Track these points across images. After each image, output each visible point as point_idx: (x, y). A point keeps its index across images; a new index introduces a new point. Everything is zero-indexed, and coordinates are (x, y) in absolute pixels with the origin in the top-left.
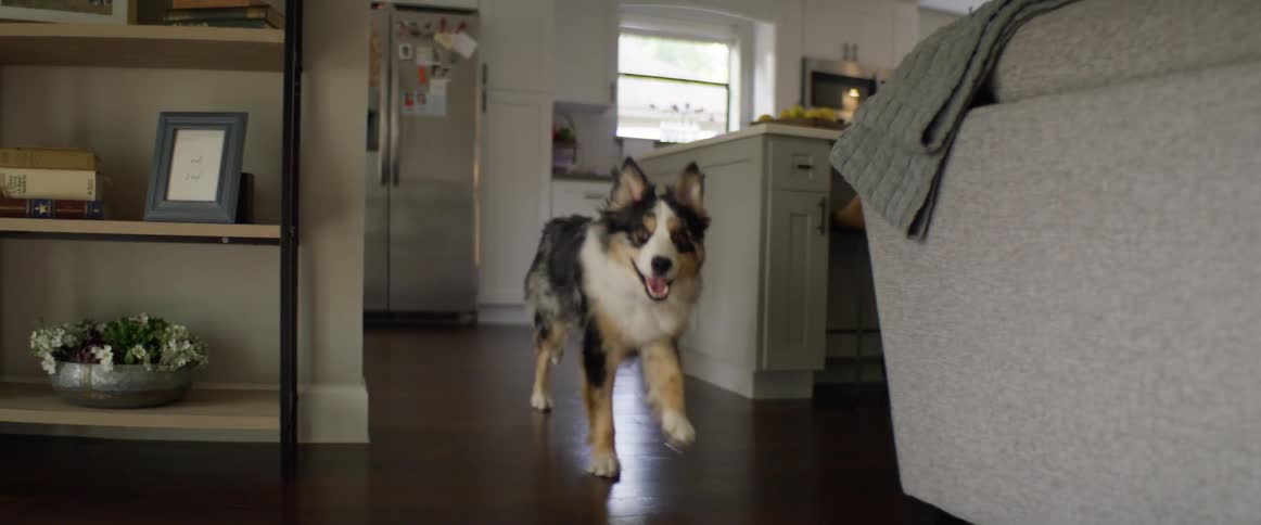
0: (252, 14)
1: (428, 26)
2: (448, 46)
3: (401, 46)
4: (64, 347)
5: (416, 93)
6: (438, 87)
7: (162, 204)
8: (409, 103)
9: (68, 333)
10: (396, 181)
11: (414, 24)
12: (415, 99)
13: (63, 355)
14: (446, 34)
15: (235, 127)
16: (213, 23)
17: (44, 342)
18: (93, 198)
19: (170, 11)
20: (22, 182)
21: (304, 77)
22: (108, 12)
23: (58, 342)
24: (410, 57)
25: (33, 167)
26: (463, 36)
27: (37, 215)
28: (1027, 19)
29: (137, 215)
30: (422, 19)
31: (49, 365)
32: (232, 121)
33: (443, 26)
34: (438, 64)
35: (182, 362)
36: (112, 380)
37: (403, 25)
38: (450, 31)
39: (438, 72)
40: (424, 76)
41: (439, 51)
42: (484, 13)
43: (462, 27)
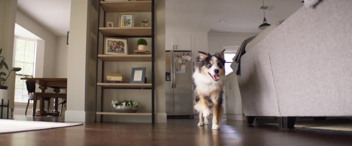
0: (147, 53)
1: (181, 55)
2: (185, 58)
3: (175, 59)
4: (117, 104)
5: (179, 69)
6: (183, 67)
7: (133, 82)
8: (177, 71)
9: (117, 101)
10: (175, 87)
11: (178, 54)
12: (178, 70)
13: (117, 105)
14: (185, 56)
15: (144, 70)
16: (140, 54)
17: (114, 103)
18: (122, 80)
19: (134, 53)
20: (110, 78)
21: (155, 62)
22: (124, 53)
23: (116, 103)
24: (177, 61)
25: (112, 76)
26: (188, 56)
27: (113, 83)
28: (248, 43)
29: (129, 83)
30: (179, 53)
31: (114, 106)
32: (143, 69)
33: (184, 55)
34: (183, 62)
35: (136, 105)
36: (125, 108)
37: (175, 55)
38: (185, 55)
39: (183, 64)
40: (180, 65)
41: (183, 59)
42: (193, 51)
43: (188, 54)
